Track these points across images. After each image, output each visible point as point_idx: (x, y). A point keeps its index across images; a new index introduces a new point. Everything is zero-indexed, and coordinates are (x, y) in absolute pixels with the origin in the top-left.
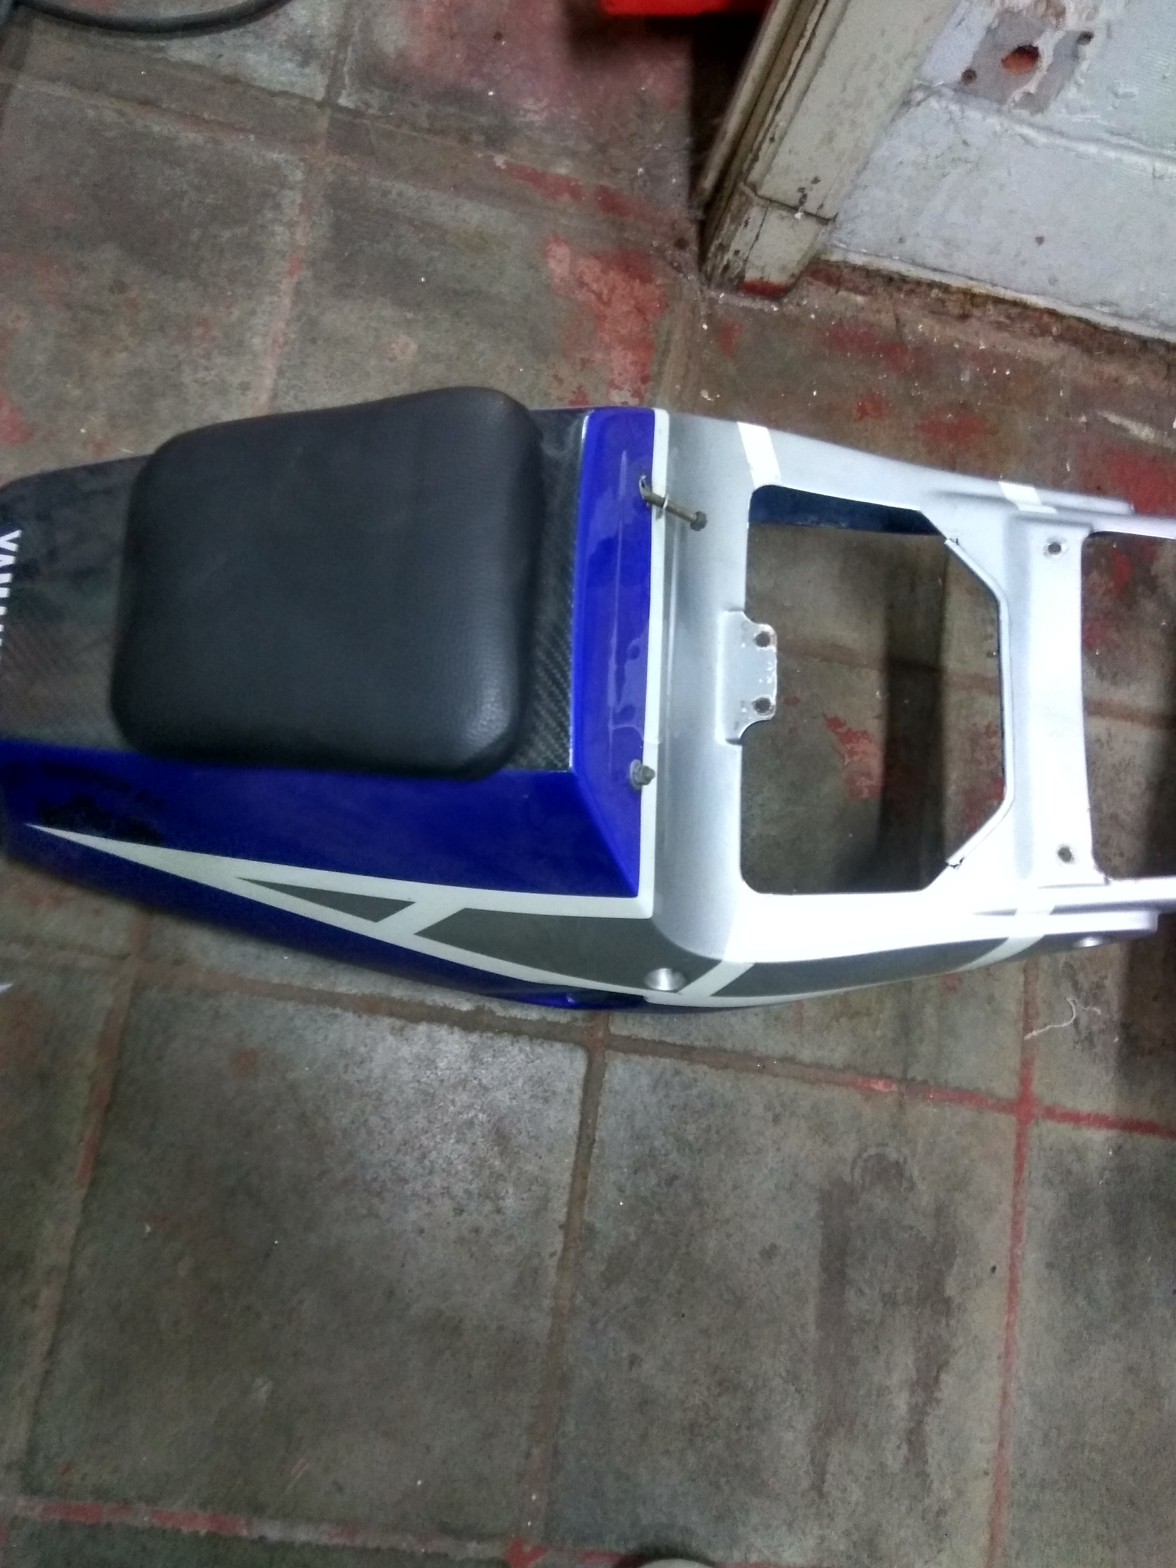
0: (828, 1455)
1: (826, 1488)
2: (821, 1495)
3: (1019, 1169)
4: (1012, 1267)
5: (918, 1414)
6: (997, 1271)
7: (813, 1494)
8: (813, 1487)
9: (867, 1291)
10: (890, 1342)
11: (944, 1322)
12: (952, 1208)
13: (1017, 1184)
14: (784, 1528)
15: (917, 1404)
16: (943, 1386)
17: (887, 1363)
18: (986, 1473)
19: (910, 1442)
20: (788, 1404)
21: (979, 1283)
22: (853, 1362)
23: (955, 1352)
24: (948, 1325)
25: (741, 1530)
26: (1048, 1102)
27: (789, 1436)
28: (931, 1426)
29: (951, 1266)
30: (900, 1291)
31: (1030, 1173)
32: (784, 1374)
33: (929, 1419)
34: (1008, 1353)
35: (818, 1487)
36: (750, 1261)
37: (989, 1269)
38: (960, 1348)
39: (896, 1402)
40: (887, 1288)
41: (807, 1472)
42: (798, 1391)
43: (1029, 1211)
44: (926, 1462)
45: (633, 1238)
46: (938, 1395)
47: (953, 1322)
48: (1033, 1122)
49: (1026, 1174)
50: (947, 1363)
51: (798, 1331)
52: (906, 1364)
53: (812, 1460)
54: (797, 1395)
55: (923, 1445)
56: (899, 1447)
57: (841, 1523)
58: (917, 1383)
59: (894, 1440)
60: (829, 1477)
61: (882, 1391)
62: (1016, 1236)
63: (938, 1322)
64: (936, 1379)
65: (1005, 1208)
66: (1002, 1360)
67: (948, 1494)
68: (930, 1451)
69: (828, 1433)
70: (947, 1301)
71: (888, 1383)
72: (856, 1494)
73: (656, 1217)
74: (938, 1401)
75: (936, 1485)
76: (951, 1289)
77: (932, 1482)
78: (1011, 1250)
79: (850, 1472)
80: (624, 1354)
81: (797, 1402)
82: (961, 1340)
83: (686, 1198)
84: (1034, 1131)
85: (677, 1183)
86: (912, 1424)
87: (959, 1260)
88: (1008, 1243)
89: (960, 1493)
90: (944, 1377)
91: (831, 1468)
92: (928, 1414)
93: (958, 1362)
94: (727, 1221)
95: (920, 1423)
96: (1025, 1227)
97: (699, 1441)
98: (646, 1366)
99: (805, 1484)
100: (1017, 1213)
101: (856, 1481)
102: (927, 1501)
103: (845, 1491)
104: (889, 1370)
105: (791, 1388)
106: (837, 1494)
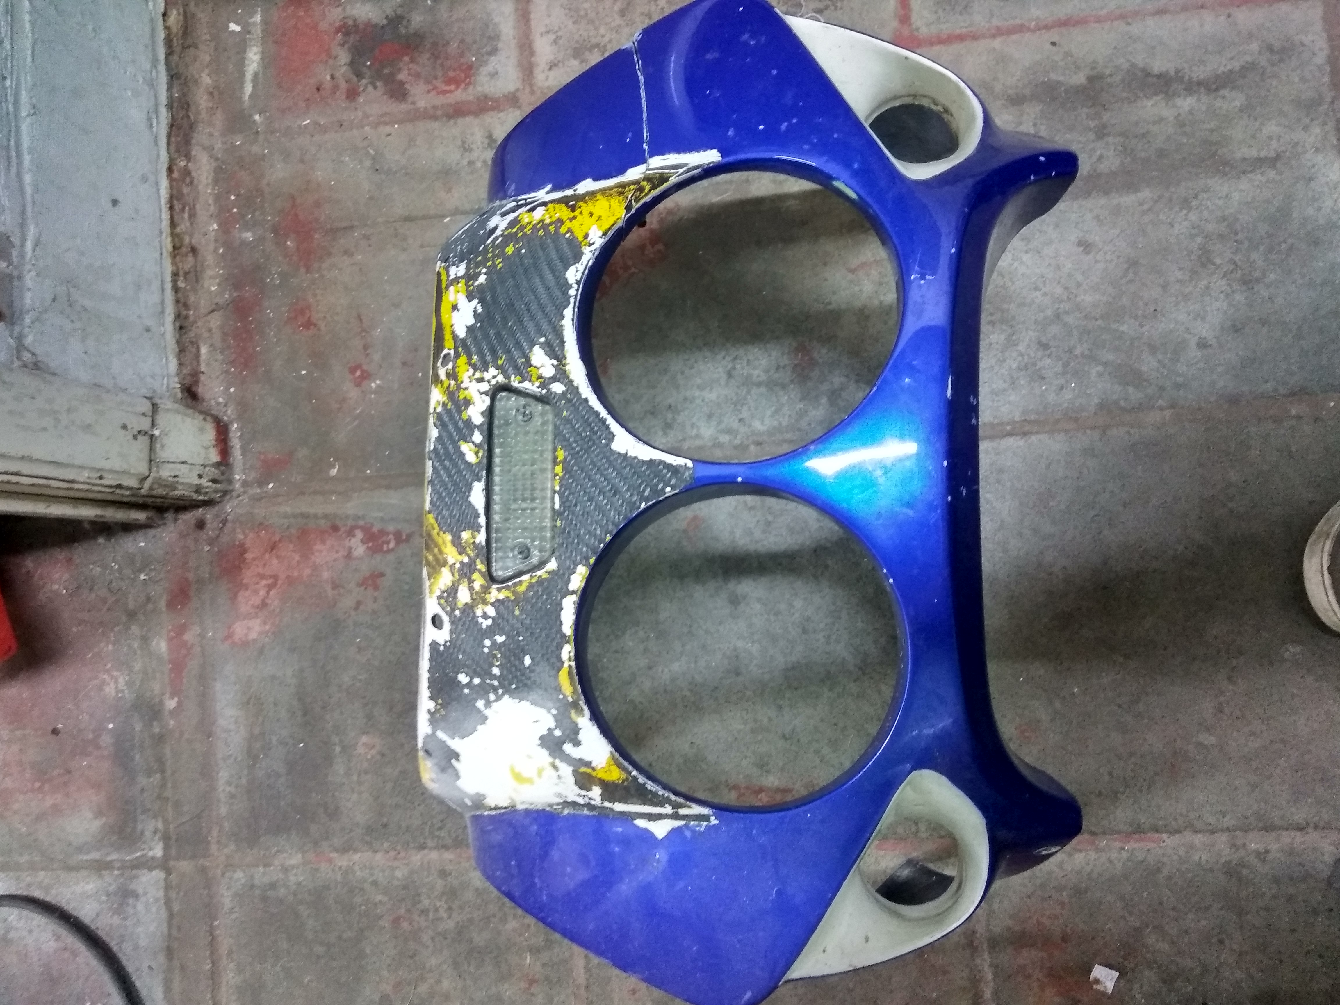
0: (1244, 159)
1: (1272, 154)
2: (1278, 157)
3: (961, 38)
4: (1047, 27)
5: (1192, 87)
6: (1054, 40)
7: (1279, 165)
8: (1274, 167)
9: (1098, 153)
10: (1137, 124)
11: (1109, 80)
12: (1010, 91)
13: (975, 37)
14: (1312, 184)
15: (1184, 90)
16: (1164, 69)
17: (1154, 123)
18: (1229, 16)
19: (1217, 89)
20: (1209, 203)
21: (1068, 54)
22: (1161, 153)
23: (1133, 65)
24: (1111, 76)
25: (1321, 221)
26: (895, 24)
28: (1200, 73)
29: (1059, 82)
30: (1092, 124)
31: (961, 27)
32: (1185, 212)
33: (1195, 77)
34: (1122, 17)
35: (1273, 162)
36: (1096, 262)
37: (1054, 49)
38: (1128, 61)
39: (1187, 109)
40: (1092, 136)
41: (1262, 174)
42: (1196, 197)
43: (995, 22)
44: (1231, 71)
45: (1100, 368)
46: (1172, 73)
47: (1108, 72)
48: (916, 33)
49: (964, 31)
50: (1143, 70)
51: (1146, 207)
52: (1152, 105)
53: (1251, 172)
54: (1200, 197)
55: (1217, 77)
56: (1224, 97)
57: (1299, 135)
58: (1166, 93)
59: (1218, 103)
60: (1263, 154)
61: (1180, 123)
62: (1021, 29)
63: (1110, 85)
64: (1159, 76)
65: (997, 43)
66: (1130, 20)
67: (1255, 47)
68: (1221, 69)
69: (1226, 163)
70: (1091, 79)
71: (1171, 119)
72: (1272, 128)
73: (1078, 351)
74: (1177, 71)
75: (1248, 58)
76: (1080, 79)
77: (1247, 63)
78: (1033, 31)
79: (1254, 137)
80: (1199, 354)
81: (1205, 196)
82: (1122, 60)
83: (1055, 329)
84: (924, 31)
85: (1044, 340)
86: (1202, 90)
87: (1053, 76)
88: (1027, 35)
89: (1251, 36)
90: (1156, 71)
91: (1254, 153)
92: (1190, 79)
93: (1140, 60)
94: (1066, 288)
95: (1199, 84)
96: (1011, 22)
97: (1257, 274)
98: (1204, 334)
99: (1272, 174)
100: (999, 32)
101: (1260, 129)
102: (1263, 63)
103: (1270, 138)
104: (1160, 120)
105: (1194, 203)
106: (1274, 144)
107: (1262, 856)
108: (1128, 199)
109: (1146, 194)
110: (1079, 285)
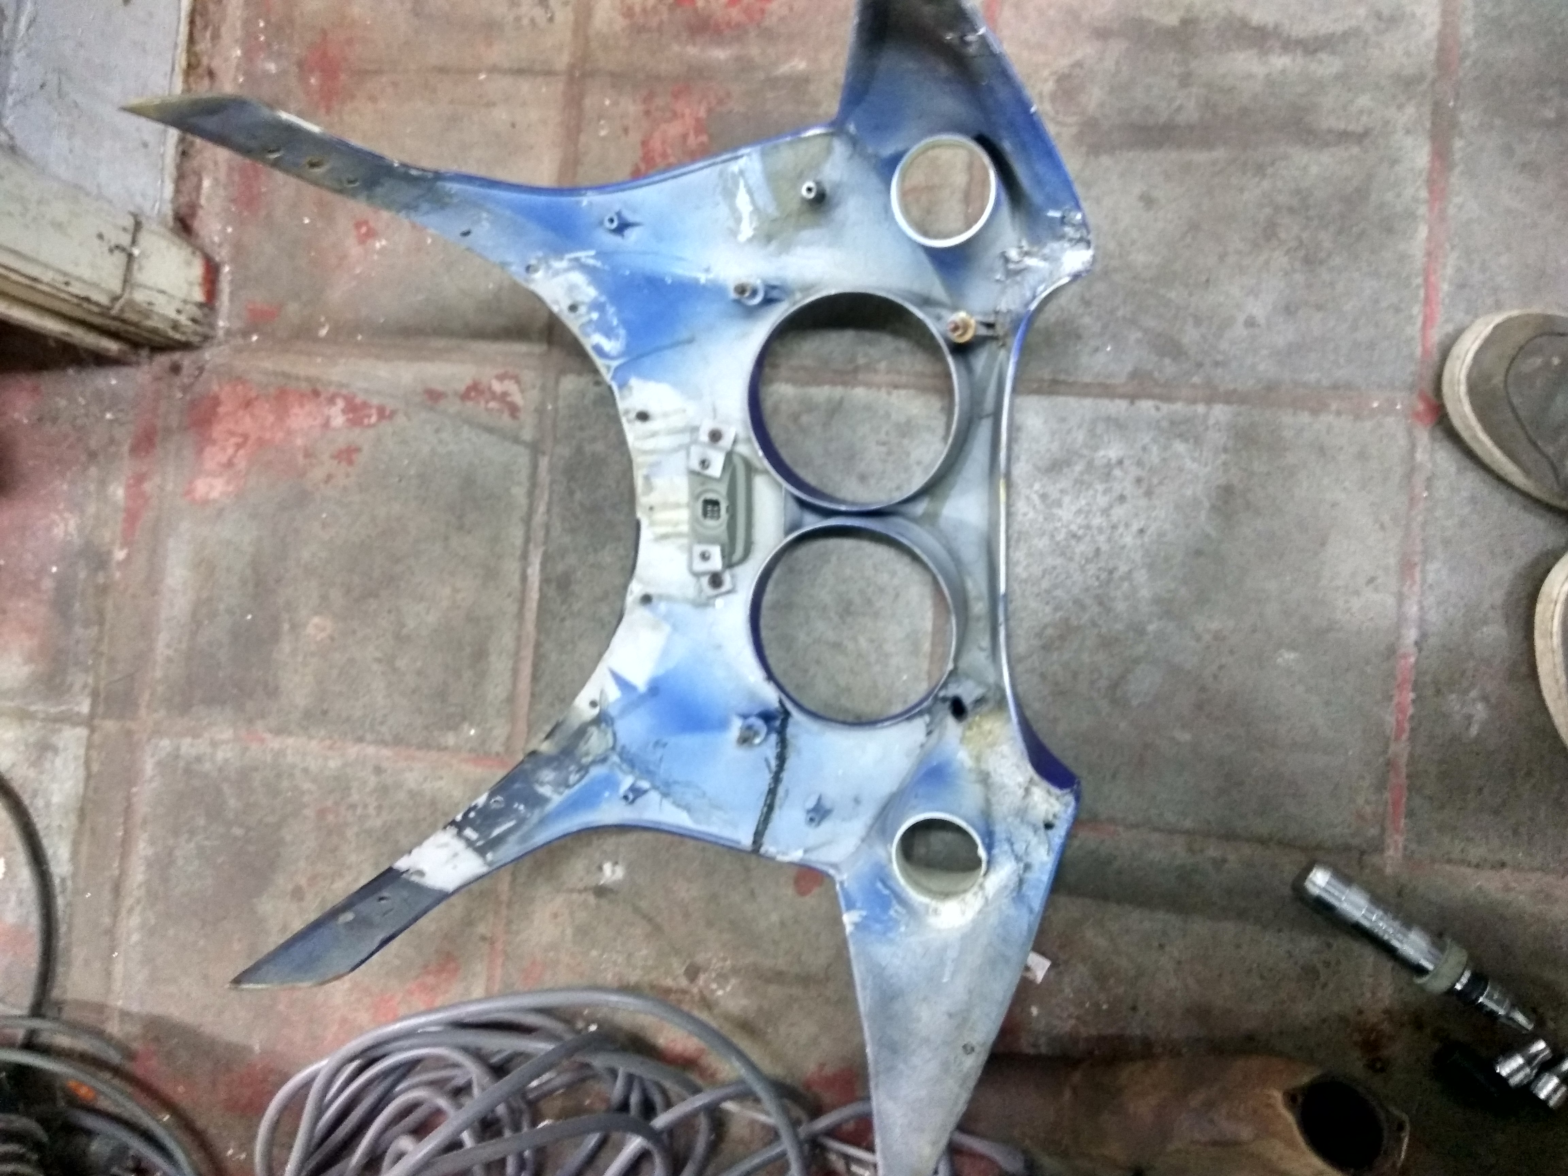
0: (1330, 131)
1: (1360, 129)
2: (1366, 132)
5: (1290, 44)
7: (1364, 141)
8: (1359, 141)
9: (1178, 103)
10: (1224, 76)
11: (1203, 26)
14: (1396, 167)
15: (1280, 47)
16: (1262, 22)
17: (1243, 79)
19: (1315, 51)
20: (1284, 173)
22: (1244, 112)
23: (1231, 13)
24: (1206, 21)
25: (1399, 208)
27: (1314, 170)
28: (1300, 31)
29: (1151, 21)
30: (1177, 70)
32: (1257, 179)
33: (1294, 34)
35: (1357, 137)
36: (1156, 220)
38: (1227, 8)
39: (1279, 67)
40: (1174, 83)
41: (1346, 148)
42: (1273, 164)
44: (1333, 34)
45: (1139, 334)
46: (1271, 27)
47: (1203, 17)
50: (1241, 19)
51: (1217, 168)
52: (1244, 59)
53: (1335, 144)
54: (1276, 166)
55: (1317, 38)
56: (1320, 61)
57: (1391, 112)
58: (1260, 48)
59: (1313, 66)
60: (1351, 128)
61: (1270, 81)
63: (1204, 31)
64: (1256, 29)
67: (1365, 11)
69: (1310, 132)
70: (1184, 22)
71: (1262, 76)
72: (1364, 101)
73: (1120, 314)
74: (1277, 26)
75: (1354, 23)
76: (1171, 19)
77: (1351, 28)
79: (1346, 108)
80: (1245, 333)
81: (1283, 164)
82: (1220, 6)
86: (1299, 50)
87: (1146, 13)
90: (1254, 22)
91: (1342, 126)
92: (1289, 35)
93: (1239, 9)
95: (1297, 43)
98: (1255, 312)
99: (1355, 148)
101: (1352, 101)
102: (1369, 30)
103: (1361, 112)
104: (1250, 76)
105: (1270, 170)
106: (1364, 119)
107: (1219, 863)
108: (1200, 157)
109: (1220, 153)
110: (1133, 243)
